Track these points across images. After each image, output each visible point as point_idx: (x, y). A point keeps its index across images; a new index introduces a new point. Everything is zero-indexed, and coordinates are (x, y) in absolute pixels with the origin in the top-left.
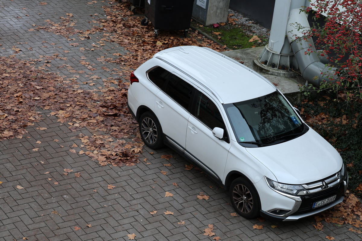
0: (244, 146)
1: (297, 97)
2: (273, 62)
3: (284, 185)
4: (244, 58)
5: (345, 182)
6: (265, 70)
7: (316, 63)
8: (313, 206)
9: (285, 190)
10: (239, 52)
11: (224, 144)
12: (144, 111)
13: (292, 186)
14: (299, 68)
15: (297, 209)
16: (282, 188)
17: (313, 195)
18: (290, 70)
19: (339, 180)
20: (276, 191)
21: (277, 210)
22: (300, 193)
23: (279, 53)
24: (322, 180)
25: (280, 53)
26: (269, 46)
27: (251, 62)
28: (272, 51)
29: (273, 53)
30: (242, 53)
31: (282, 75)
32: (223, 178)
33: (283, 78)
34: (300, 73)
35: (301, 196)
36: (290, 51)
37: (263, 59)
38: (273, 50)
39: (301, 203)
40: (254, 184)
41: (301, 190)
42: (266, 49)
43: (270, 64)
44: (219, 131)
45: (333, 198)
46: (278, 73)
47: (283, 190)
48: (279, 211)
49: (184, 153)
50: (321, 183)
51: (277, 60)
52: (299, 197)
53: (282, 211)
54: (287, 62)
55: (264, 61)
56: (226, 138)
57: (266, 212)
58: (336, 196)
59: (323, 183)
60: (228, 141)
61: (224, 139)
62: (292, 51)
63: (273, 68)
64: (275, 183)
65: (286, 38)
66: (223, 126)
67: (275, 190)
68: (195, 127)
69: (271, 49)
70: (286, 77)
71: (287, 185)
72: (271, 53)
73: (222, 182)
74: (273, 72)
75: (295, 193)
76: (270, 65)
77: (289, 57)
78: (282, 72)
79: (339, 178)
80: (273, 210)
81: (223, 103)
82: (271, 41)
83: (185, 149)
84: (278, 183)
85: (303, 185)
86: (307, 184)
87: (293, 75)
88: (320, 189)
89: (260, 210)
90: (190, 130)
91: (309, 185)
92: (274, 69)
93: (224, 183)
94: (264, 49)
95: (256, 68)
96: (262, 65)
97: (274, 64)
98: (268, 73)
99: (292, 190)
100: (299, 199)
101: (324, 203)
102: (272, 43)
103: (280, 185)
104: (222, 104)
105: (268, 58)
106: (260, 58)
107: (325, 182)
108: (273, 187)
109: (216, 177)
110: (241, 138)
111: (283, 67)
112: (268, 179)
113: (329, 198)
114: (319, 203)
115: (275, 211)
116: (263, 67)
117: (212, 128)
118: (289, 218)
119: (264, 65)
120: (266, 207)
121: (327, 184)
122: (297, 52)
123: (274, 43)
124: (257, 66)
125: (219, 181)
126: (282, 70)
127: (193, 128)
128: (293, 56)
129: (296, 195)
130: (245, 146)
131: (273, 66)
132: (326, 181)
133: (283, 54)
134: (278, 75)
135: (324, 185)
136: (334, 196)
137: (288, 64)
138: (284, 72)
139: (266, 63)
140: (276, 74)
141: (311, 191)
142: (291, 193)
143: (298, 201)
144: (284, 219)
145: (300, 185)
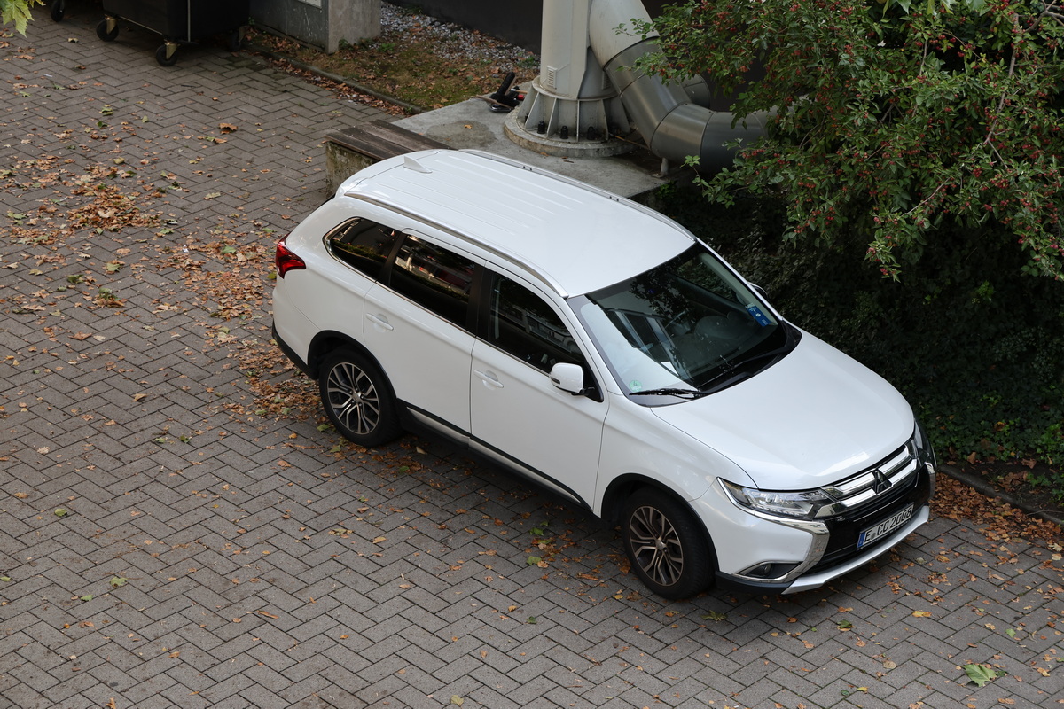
2: (563, 123)
5: (929, 465)
8: (859, 543)
9: (777, 508)
11: (588, 404)
13: (797, 494)
16: (768, 503)
18: (610, 137)
19: (914, 462)
20: (756, 513)
21: (765, 565)
22: (823, 511)
23: (575, 98)
24: (874, 468)
25: (579, 98)
26: (541, 80)
28: (554, 94)
29: (558, 100)
31: (591, 154)
33: (597, 161)
35: (826, 519)
36: (602, 88)
37: (533, 118)
38: (556, 91)
39: (827, 538)
40: (691, 504)
41: (823, 502)
42: (537, 92)
43: (556, 128)
44: (570, 373)
45: (905, 513)
46: (581, 150)
48: (770, 567)
50: (871, 475)
51: (570, 117)
52: (820, 523)
53: (777, 568)
54: (597, 115)
55: (537, 122)
56: (591, 389)
57: (731, 575)
58: (912, 506)
59: (875, 475)
60: (597, 397)
61: (586, 391)
62: (609, 86)
63: (564, 141)
64: (750, 494)
65: (590, 49)
67: (752, 512)
68: (493, 371)
69: (549, 89)
70: (604, 158)
71: (781, 494)
72: (554, 99)
73: (593, 513)
74: (568, 149)
75: (807, 513)
76: (557, 133)
77: (602, 102)
78: (589, 146)
79: (915, 456)
80: (753, 568)
81: (566, 295)
82: (547, 67)
84: (757, 493)
87: (620, 149)
88: (870, 493)
89: (718, 573)
90: (480, 378)
92: (567, 141)
93: (598, 512)
94: (530, 91)
97: (567, 127)
99: (798, 506)
100: (820, 527)
101: (884, 531)
102: (550, 73)
104: (566, 298)
105: (547, 114)
107: (880, 472)
109: (574, 500)
110: (632, 384)
111: (590, 134)
112: (727, 483)
113: (897, 516)
114: (874, 533)
115: (758, 570)
116: (538, 141)
118: (798, 584)
119: (539, 135)
123: (557, 72)
125: (584, 507)
126: (592, 142)
127: (489, 373)
129: (812, 517)
131: (565, 133)
132: (884, 469)
133: (587, 98)
134: (583, 155)
135: (879, 482)
136: (907, 509)
137: (604, 121)
138: (597, 147)
139: (542, 128)
140: (577, 153)
141: (849, 503)
142: (797, 513)
143: (821, 534)
144: (785, 589)
145: (819, 488)
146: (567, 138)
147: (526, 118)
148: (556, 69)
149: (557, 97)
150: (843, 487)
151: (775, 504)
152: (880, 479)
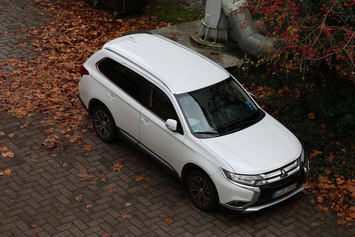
0: (198, 136)
1: (237, 71)
2: (211, 36)
3: (241, 176)
4: (181, 34)
5: (305, 169)
6: (203, 45)
7: (254, 34)
8: (273, 196)
9: (242, 181)
10: (176, 27)
11: (179, 136)
12: (96, 104)
13: (250, 176)
14: (237, 41)
15: (256, 200)
16: (239, 179)
17: (272, 185)
18: (228, 43)
19: (298, 167)
20: (234, 182)
21: (236, 202)
22: (259, 184)
23: (215, 27)
24: (281, 169)
25: (217, 27)
26: (205, 20)
27: (188, 38)
28: (209, 25)
29: (210, 28)
30: (178, 29)
31: (220, 49)
32: (179, 171)
33: (222, 52)
34: (239, 46)
35: (260, 187)
36: (227, 24)
37: (200, 33)
38: (209, 24)
39: (259, 194)
40: (211, 176)
41: (259, 180)
42: (202, 24)
43: (208, 38)
44: (172, 123)
45: (293, 186)
46: (216, 47)
47: (240, 181)
48: (238, 202)
49: (138, 146)
50: (280, 171)
51: (214, 34)
52: (257, 188)
53: (240, 203)
54: (225, 35)
55: (201, 35)
56: (180, 130)
57: (224, 204)
58: (296, 184)
59: (282, 172)
60: (182, 133)
61: (178, 130)
62: (229, 24)
63: (210, 43)
64: (232, 175)
65: (222, 10)
66: (176, 117)
67: (232, 182)
68: (148, 119)
69: (207, 23)
70: (224, 51)
71: (244, 176)
72: (208, 27)
73: (178, 175)
74: (211, 47)
75: (253, 184)
76: (208, 40)
77: (226, 30)
78: (219, 46)
79: (299, 165)
80: (232, 202)
81: (174, 93)
82: (207, 15)
83: (139, 142)
84: (235, 175)
85: (261, 175)
86: (265, 174)
87: (231, 48)
88: (279, 178)
89: (218, 203)
90: (143, 122)
91: (267, 175)
92: (212, 43)
93: (180, 175)
94: (200, 24)
95: (193, 44)
96: (200, 40)
97: (212, 38)
98: (206, 48)
99: (249, 181)
100: (257, 189)
101: (284, 192)
102: (208, 17)
103: (237, 176)
104: (174, 95)
105: (205, 32)
106: (197, 33)
107: (284, 171)
108: (230, 178)
109: (172, 170)
110: (195, 129)
111: (220, 41)
112: (224, 170)
113: (289, 187)
114: (279, 193)
115: (233, 203)
116: (201, 43)
117: (165, 119)
118: (248, 210)
119: (201, 40)
120: (224, 200)
121: (286, 173)
122: (234, 24)
123: (210, 17)
124: (195, 41)
125: (175, 173)
126: (220, 44)
127: (146, 120)
128: (231, 29)
129: (254, 185)
130: (200, 137)
131: (211, 40)
132: (286, 169)
133: (220, 28)
134: (217, 49)
135: (283, 174)
136: (294, 185)
137: (226, 37)
138: (222, 46)
139: (203, 38)
140: (214, 48)
141: (270, 181)
142: (249, 184)
143: (257, 192)
144: (243, 211)
145: (258, 175)
146: (211, 42)
148: (210, 16)
149: (209, 26)
150: (268, 175)
151: (241, 179)
152: (284, 173)
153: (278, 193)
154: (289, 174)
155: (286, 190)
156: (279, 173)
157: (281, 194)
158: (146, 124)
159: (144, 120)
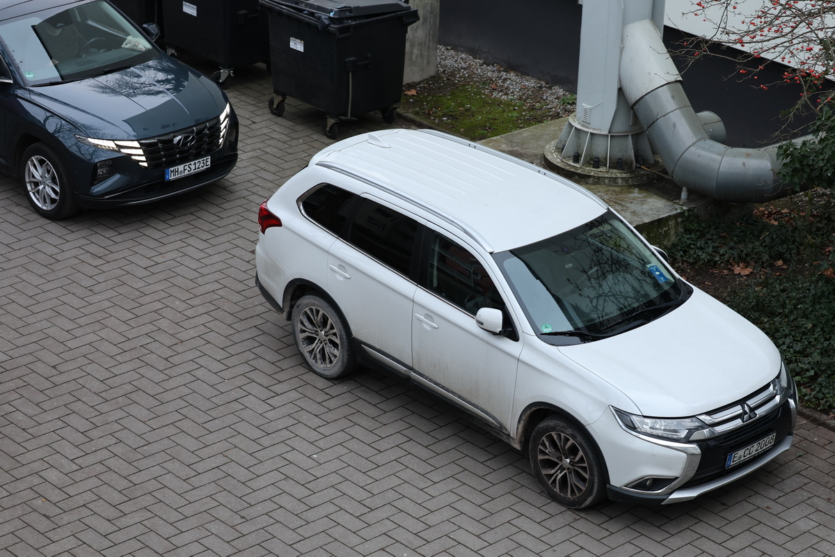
0: (551, 342)
2: (594, 154)
3: (657, 420)
6: (578, 174)
7: (701, 143)
8: (728, 463)
9: (660, 433)
11: (507, 344)
13: (675, 421)
15: (692, 473)
16: (651, 428)
17: (725, 438)
18: (636, 167)
19: (778, 398)
21: (647, 480)
22: (695, 436)
23: (606, 132)
24: (742, 402)
25: (609, 132)
26: (578, 116)
28: (589, 128)
29: (591, 133)
31: (620, 181)
32: (512, 425)
33: (625, 188)
34: (666, 172)
35: (699, 443)
36: (632, 123)
37: (569, 149)
38: (590, 126)
39: (700, 457)
40: (588, 427)
41: (696, 429)
42: (572, 126)
43: (588, 159)
44: (492, 316)
45: (769, 440)
46: (610, 178)
47: (655, 432)
48: (651, 481)
50: (739, 407)
51: (603, 149)
52: (694, 446)
53: (658, 482)
54: (627, 149)
55: (571, 154)
56: (509, 330)
57: (620, 488)
58: (775, 434)
60: (514, 337)
61: (505, 332)
63: (597, 170)
64: (635, 419)
65: (620, 90)
67: (638, 435)
69: (585, 125)
70: (631, 186)
71: (662, 421)
72: (588, 132)
73: (509, 435)
74: (599, 178)
75: (683, 436)
76: (590, 164)
77: (630, 136)
78: (617, 173)
79: (779, 393)
80: (637, 482)
81: (491, 251)
82: (582, 105)
84: (642, 419)
85: (700, 417)
86: (709, 413)
88: (738, 422)
89: (608, 486)
90: (421, 321)
91: (713, 416)
93: (514, 435)
94: (566, 126)
96: (570, 165)
97: (598, 158)
98: (586, 181)
99: (675, 431)
100: (694, 448)
101: (750, 454)
102: (586, 110)
103: (648, 421)
104: (491, 254)
105: (579, 146)
108: (632, 427)
109: (494, 424)
110: (543, 327)
111: (618, 164)
112: (617, 410)
113: (761, 442)
114: (741, 455)
115: (642, 484)
116: (573, 170)
118: (675, 496)
119: (573, 164)
120: (619, 478)
121: (752, 410)
123: (591, 109)
125: (503, 431)
126: (620, 171)
127: (427, 316)
128: (641, 133)
129: (687, 440)
130: (554, 343)
131: (597, 162)
132: (752, 402)
133: (617, 133)
134: (612, 182)
136: (771, 436)
137: (631, 154)
138: (624, 175)
139: (576, 158)
141: (720, 429)
142: (675, 437)
143: (693, 454)
144: (664, 500)
145: (694, 416)
146: (598, 168)
147: (563, 149)
148: (590, 107)
149: (591, 131)
150: (715, 416)
151: (656, 429)
152: (748, 411)
153: (738, 455)
154: (760, 412)
155: (755, 449)
156: (738, 410)
157: (743, 458)
158: (427, 325)
159: (422, 317)
